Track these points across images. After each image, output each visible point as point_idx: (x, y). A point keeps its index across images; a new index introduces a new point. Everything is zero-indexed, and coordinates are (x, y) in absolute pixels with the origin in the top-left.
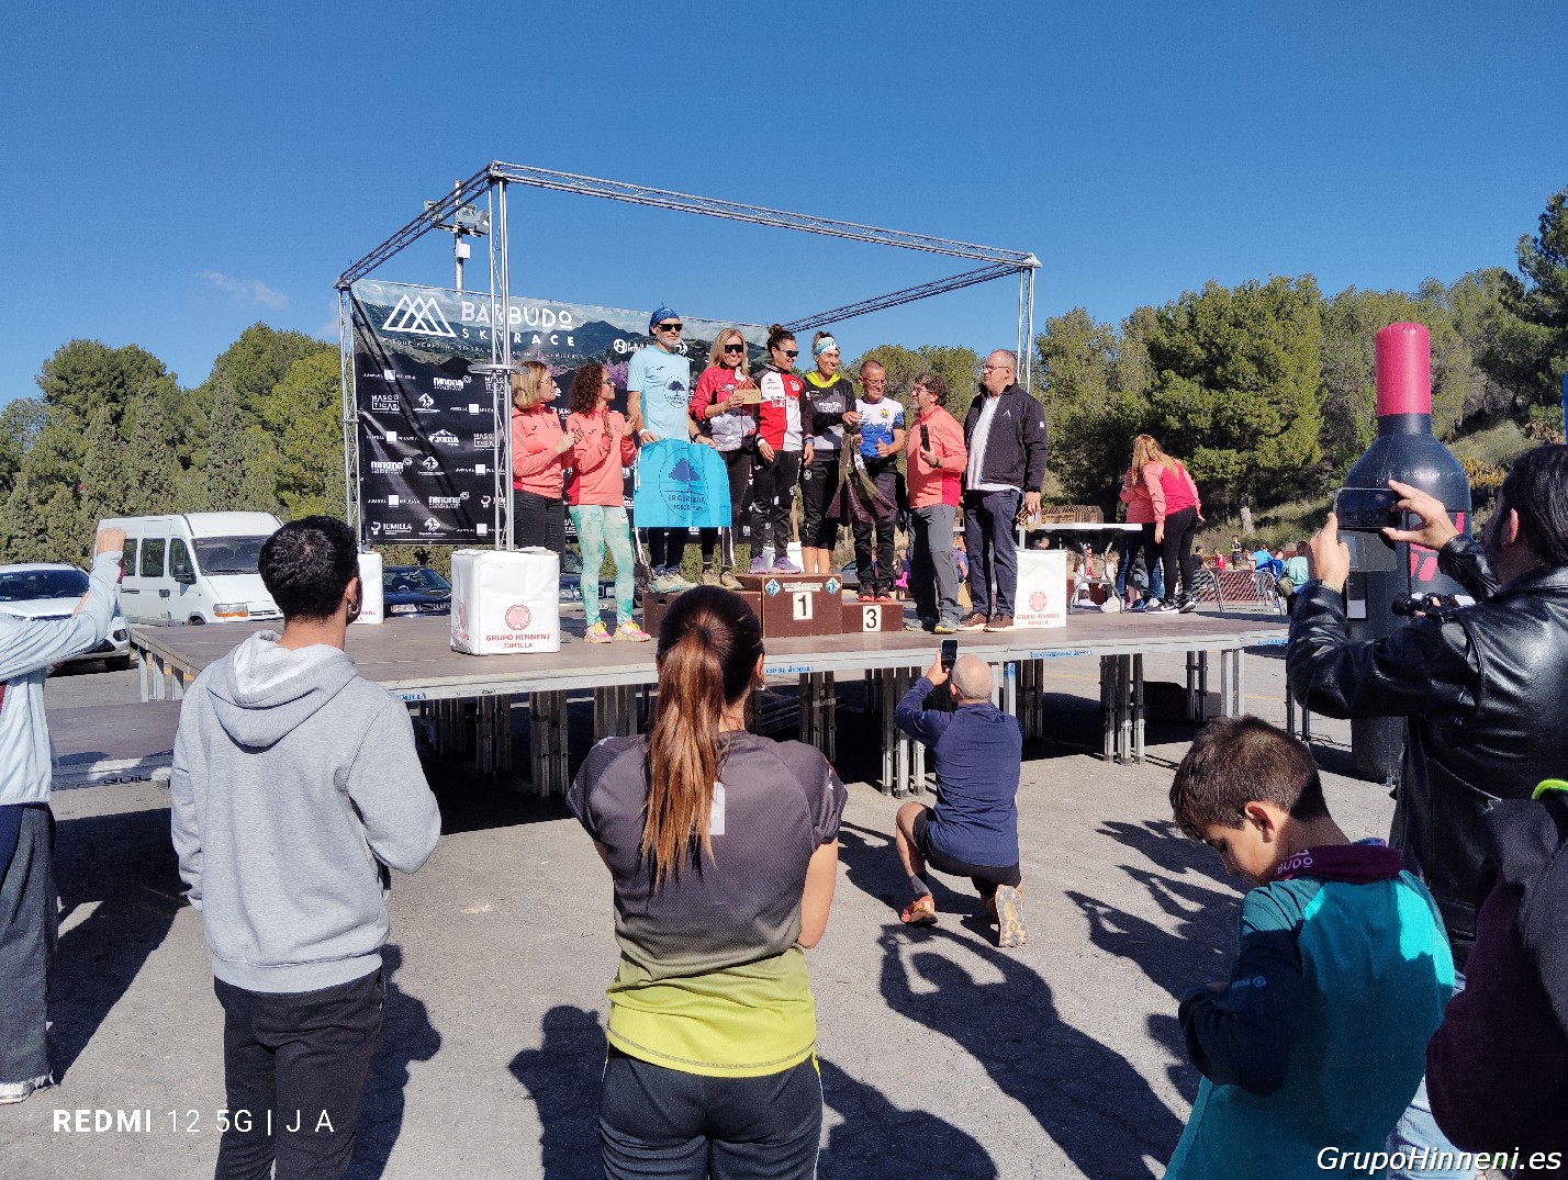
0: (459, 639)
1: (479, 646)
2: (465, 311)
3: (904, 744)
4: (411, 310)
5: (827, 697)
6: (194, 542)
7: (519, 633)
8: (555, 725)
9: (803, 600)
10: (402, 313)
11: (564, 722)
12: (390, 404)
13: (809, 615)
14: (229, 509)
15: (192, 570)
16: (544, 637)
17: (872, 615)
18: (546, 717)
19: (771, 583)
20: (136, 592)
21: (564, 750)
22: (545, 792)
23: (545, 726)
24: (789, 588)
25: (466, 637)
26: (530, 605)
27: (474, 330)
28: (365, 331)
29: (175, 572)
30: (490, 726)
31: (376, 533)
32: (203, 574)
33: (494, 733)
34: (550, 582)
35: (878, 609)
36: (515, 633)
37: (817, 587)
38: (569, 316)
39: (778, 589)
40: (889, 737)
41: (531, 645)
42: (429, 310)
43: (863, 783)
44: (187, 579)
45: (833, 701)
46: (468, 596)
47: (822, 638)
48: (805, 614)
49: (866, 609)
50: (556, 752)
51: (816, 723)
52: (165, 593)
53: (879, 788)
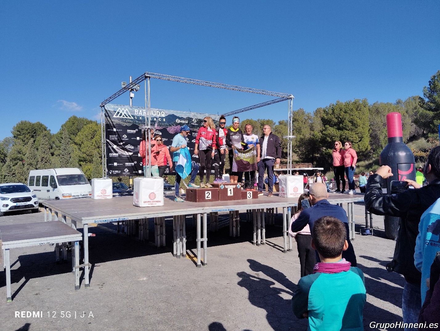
0: (136, 202)
1: (142, 204)
2: (136, 112)
3: (259, 231)
4: (121, 112)
5: (237, 217)
6: (57, 176)
7: (153, 200)
8: (161, 226)
9: (231, 190)
10: (118, 113)
11: (164, 225)
12: (114, 137)
13: (232, 195)
14: (66, 167)
15: (56, 184)
16: (159, 202)
17: (249, 194)
18: (159, 224)
19: (221, 185)
20: (40, 191)
21: (164, 233)
22: (159, 245)
23: (159, 227)
24: (226, 187)
25: (138, 202)
26: (156, 193)
27: (138, 117)
28: (108, 118)
29: (51, 185)
30: (143, 227)
31: (111, 173)
32: (59, 185)
33: (144, 229)
34: (161, 186)
35: (251, 192)
36: (151, 201)
37: (234, 186)
38: (164, 113)
39: (224, 187)
40: (255, 228)
41: (156, 204)
42: (126, 112)
43: (248, 242)
44: (55, 187)
45: (238, 219)
46: (138, 190)
47: (236, 201)
48: (231, 194)
49: (248, 192)
50: (161, 234)
51: (234, 225)
52: (48, 191)
53: (253, 243)
